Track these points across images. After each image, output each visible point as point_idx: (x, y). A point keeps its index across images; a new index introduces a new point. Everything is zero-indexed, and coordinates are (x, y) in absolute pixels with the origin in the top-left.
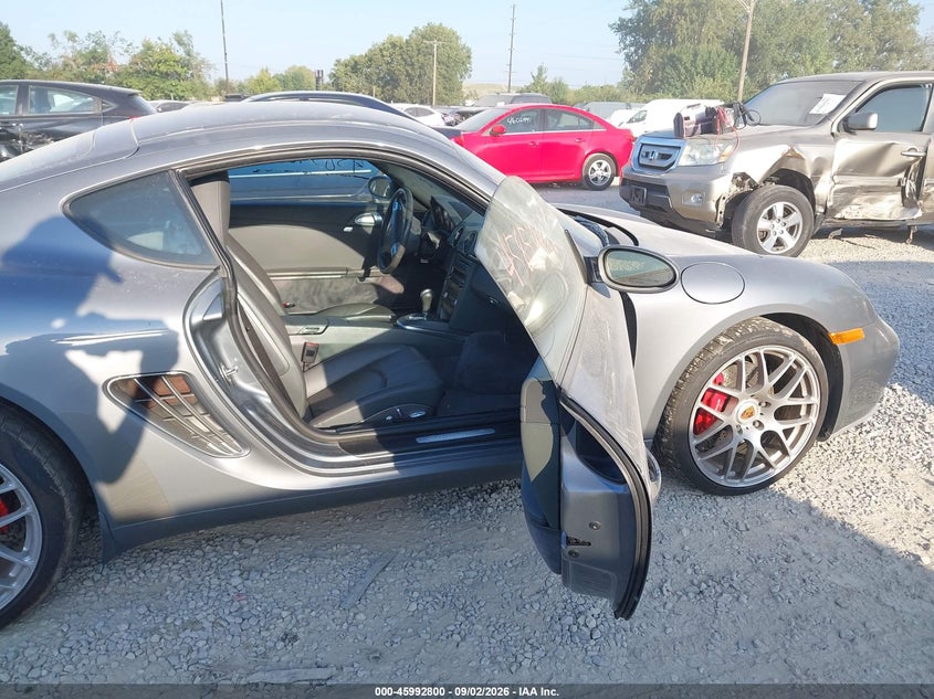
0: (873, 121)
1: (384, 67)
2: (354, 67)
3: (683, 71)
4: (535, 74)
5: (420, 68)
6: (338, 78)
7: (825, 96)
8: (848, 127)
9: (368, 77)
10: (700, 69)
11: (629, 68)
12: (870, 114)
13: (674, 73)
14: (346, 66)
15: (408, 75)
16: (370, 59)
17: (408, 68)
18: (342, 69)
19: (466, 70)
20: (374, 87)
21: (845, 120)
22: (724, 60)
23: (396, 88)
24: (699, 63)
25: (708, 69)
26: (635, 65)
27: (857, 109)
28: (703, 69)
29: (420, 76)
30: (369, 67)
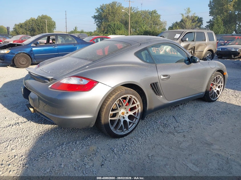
0: (187, 39)
1: (30, 26)
2: (21, 26)
3: (112, 28)
4: (74, 29)
5: (41, 27)
6: (16, 29)
7: (177, 34)
8: (182, 41)
9: (26, 29)
10: (116, 28)
11: (98, 27)
12: (187, 38)
13: (110, 29)
14: (18, 26)
15: (38, 28)
16: (26, 24)
17: (38, 27)
18: (17, 27)
19: (54, 28)
20: (28, 32)
21: (182, 39)
22: (121, 26)
23: (35, 32)
24: (116, 26)
25: (118, 28)
26: (99, 27)
27: (183, 37)
28: (117, 28)
29: (42, 29)
30: (26, 26)
